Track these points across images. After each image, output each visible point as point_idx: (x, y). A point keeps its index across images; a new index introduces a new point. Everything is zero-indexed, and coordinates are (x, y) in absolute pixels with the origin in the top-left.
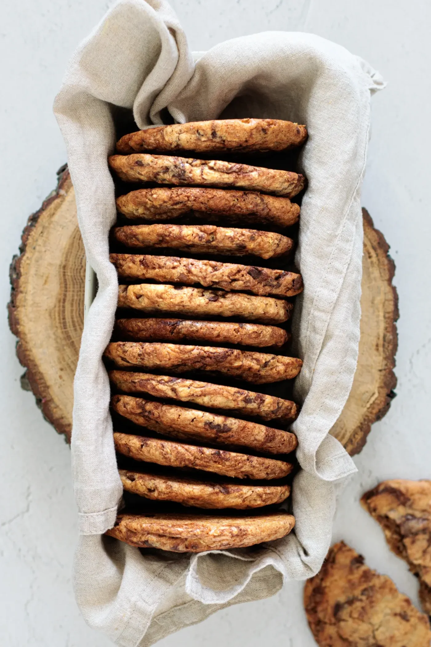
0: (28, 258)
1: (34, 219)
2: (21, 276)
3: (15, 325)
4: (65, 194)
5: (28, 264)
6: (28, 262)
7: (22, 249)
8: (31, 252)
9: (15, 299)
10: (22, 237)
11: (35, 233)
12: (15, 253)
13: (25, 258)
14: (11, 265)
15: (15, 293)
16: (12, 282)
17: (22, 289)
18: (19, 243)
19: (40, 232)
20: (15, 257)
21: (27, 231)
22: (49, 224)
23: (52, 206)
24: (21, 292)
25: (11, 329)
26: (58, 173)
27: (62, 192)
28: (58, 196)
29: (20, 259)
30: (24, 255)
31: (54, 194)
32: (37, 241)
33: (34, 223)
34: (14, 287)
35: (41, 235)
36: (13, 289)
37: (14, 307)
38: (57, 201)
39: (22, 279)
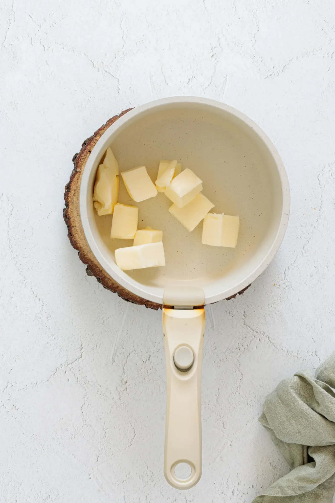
0: (71, 208)
1: (68, 187)
2: (70, 218)
3: (75, 244)
4: (80, 170)
5: (72, 212)
6: (72, 210)
7: (67, 205)
8: (72, 205)
9: (71, 231)
10: (65, 198)
11: (71, 194)
12: (64, 208)
13: (69, 209)
14: (63, 215)
15: (70, 228)
16: (67, 223)
17: (73, 225)
18: (64, 202)
19: (73, 193)
20: (64, 209)
21: (66, 196)
22: (77, 188)
23: (75, 178)
24: (73, 227)
25: (74, 247)
26: (73, 161)
27: (78, 170)
28: (76, 172)
29: (67, 210)
30: (69, 208)
31: (74, 172)
32: (73, 198)
33: (69, 190)
34: (69, 225)
35: (74, 194)
36: (68, 226)
37: (71, 235)
38: (77, 175)
39: (72, 220)
